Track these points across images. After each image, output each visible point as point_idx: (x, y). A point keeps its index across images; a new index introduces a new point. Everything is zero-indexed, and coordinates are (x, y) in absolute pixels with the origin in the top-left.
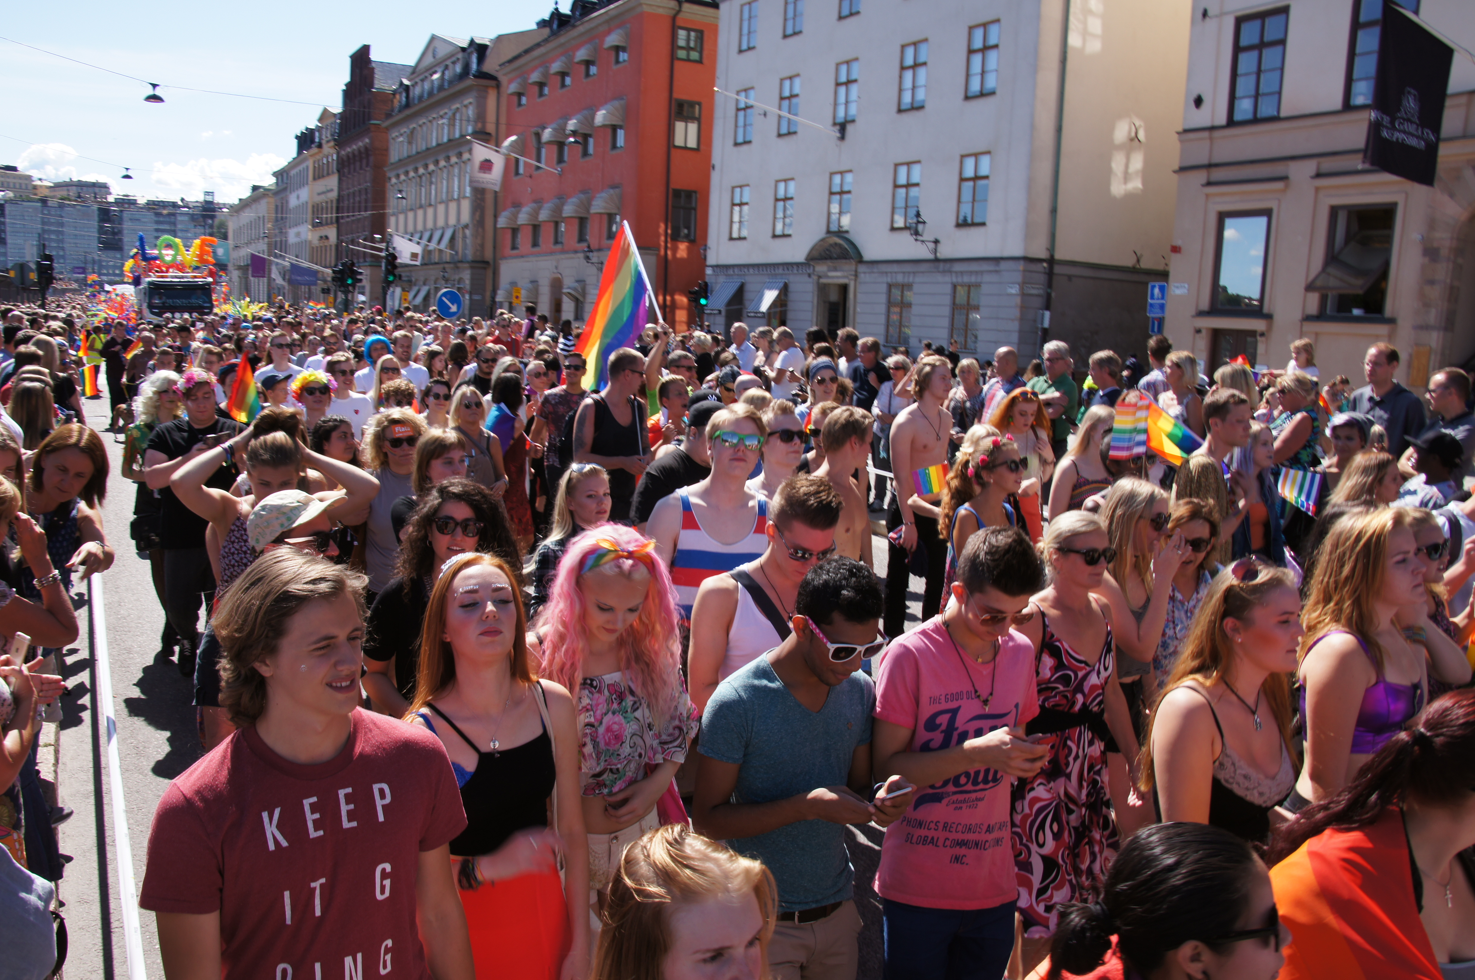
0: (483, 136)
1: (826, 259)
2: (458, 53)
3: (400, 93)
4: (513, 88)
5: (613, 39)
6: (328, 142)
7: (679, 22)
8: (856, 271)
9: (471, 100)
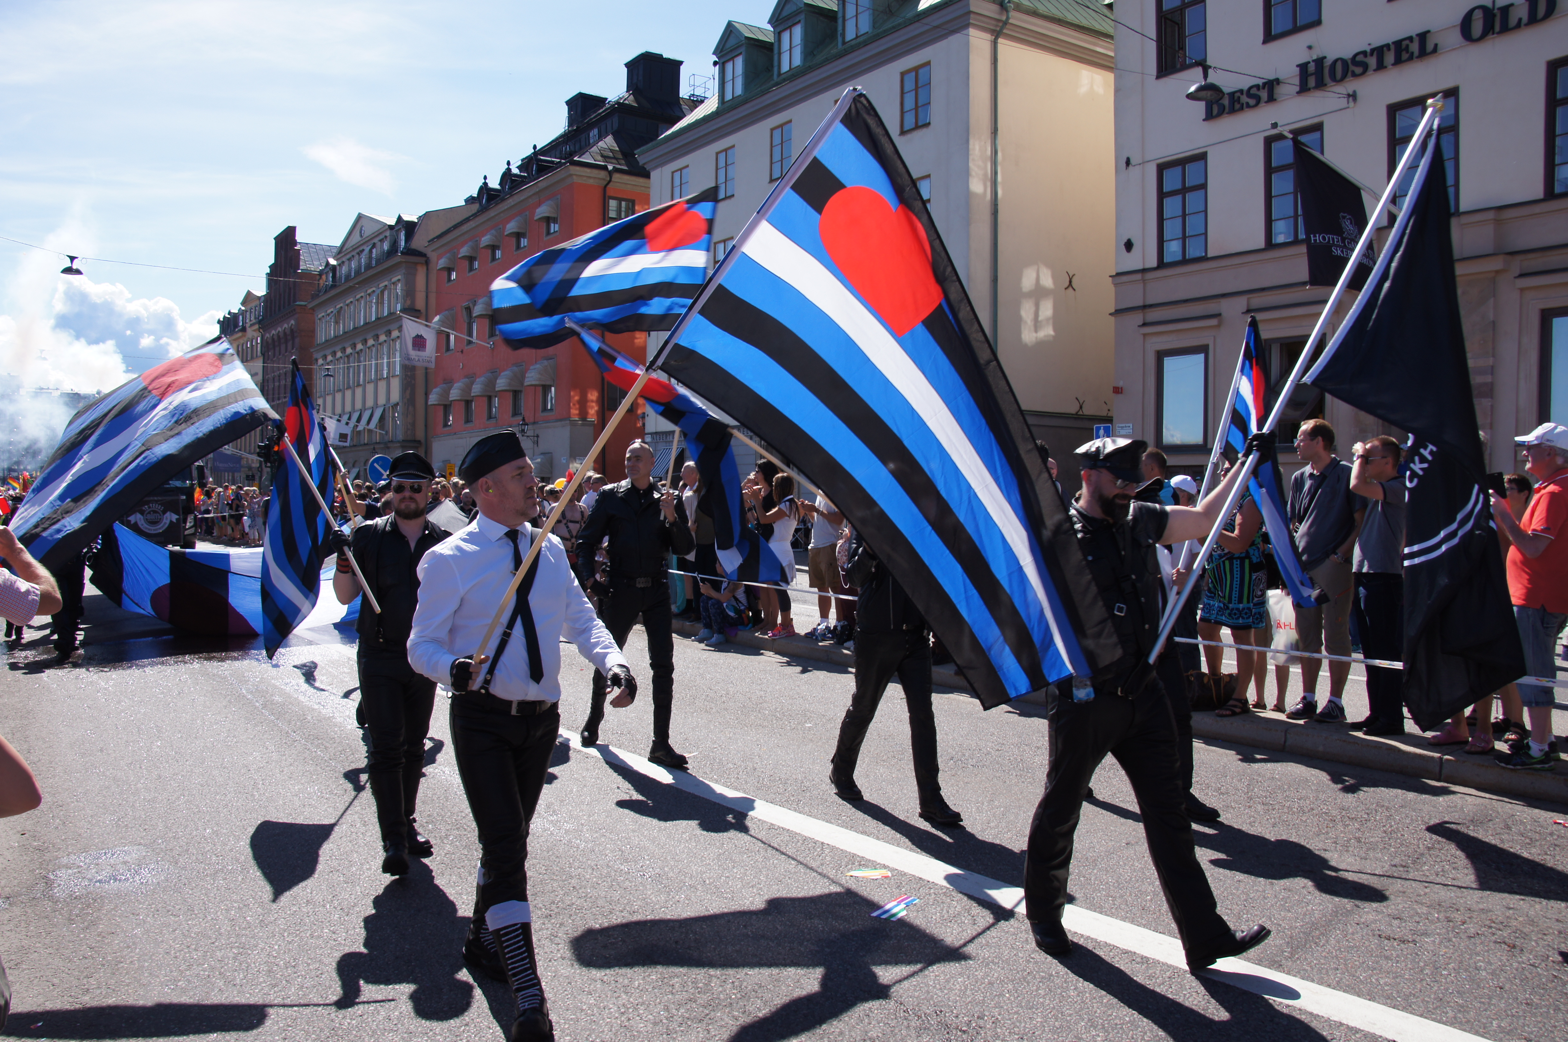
0: (412, 311)
2: (385, 230)
3: (327, 273)
4: (442, 263)
5: (543, 211)
6: (252, 325)
7: (610, 192)
9: (399, 277)
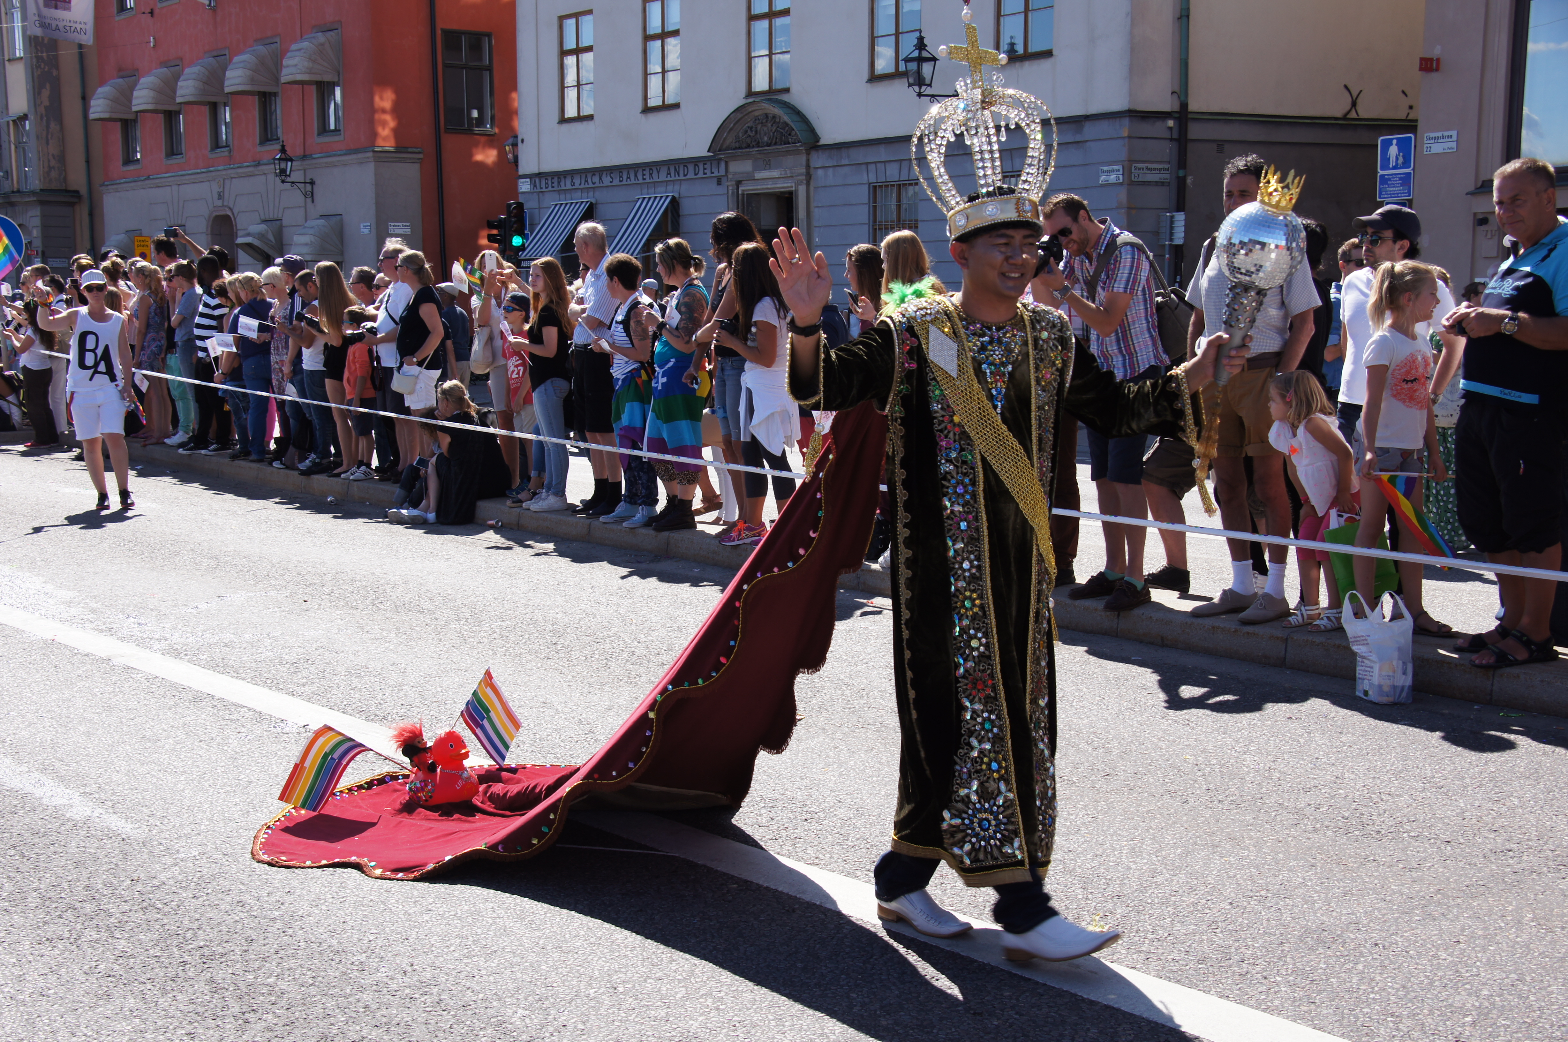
1: (748, 146)
8: (808, 166)
